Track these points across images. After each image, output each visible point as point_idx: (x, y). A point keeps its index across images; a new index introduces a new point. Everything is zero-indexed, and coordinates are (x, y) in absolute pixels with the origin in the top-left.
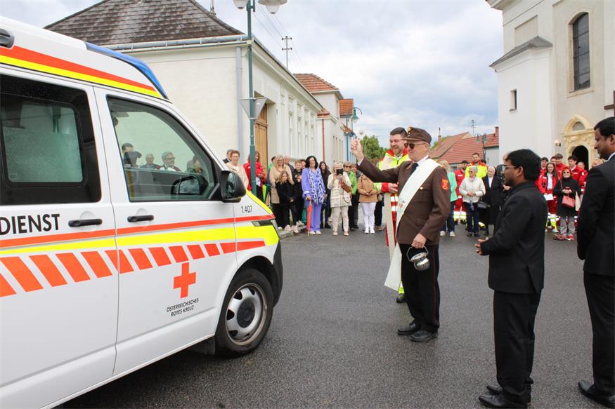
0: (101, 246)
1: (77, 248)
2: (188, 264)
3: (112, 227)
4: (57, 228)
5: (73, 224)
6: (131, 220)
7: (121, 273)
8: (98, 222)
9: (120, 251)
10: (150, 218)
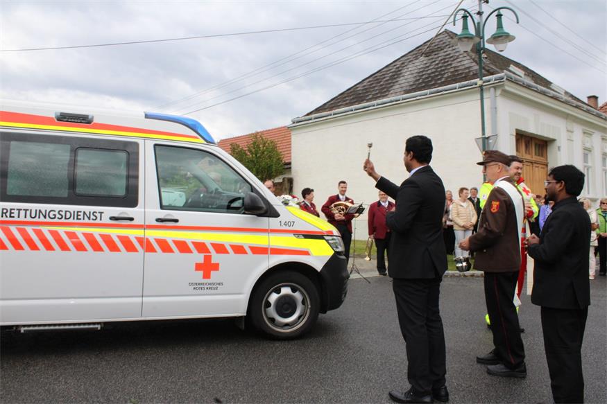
0: (132, 234)
1: (114, 233)
2: (210, 256)
3: (142, 223)
4: (101, 219)
5: (112, 218)
6: (158, 220)
7: (146, 251)
8: (131, 219)
9: (147, 239)
10: (176, 221)
